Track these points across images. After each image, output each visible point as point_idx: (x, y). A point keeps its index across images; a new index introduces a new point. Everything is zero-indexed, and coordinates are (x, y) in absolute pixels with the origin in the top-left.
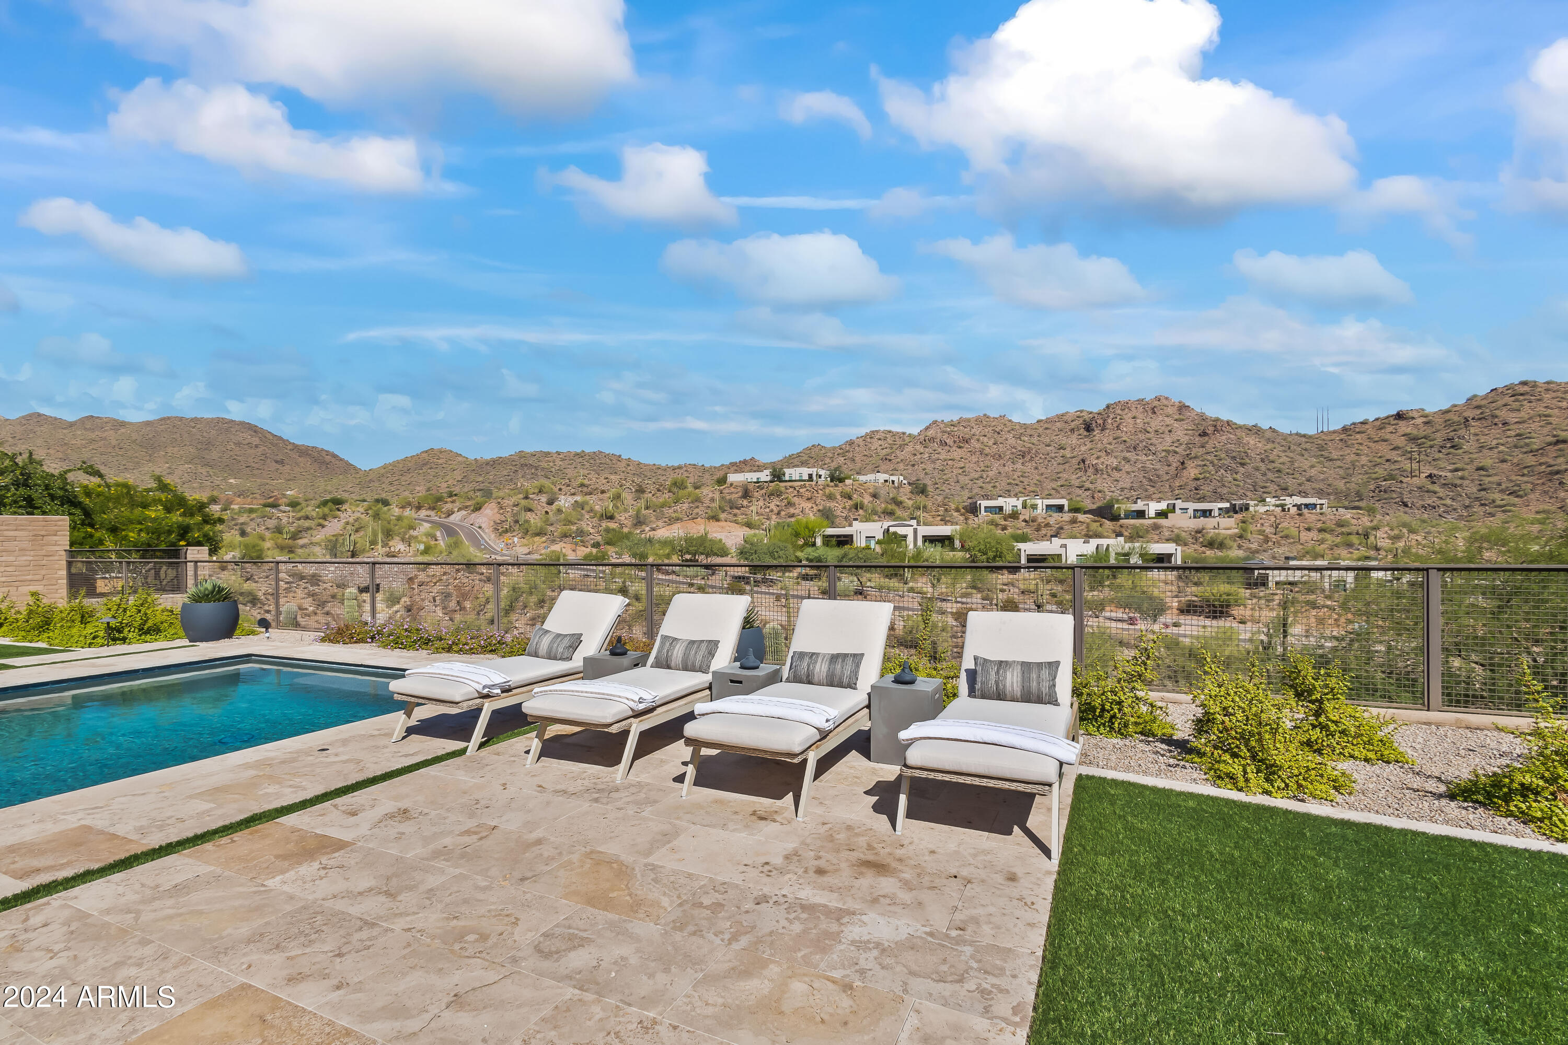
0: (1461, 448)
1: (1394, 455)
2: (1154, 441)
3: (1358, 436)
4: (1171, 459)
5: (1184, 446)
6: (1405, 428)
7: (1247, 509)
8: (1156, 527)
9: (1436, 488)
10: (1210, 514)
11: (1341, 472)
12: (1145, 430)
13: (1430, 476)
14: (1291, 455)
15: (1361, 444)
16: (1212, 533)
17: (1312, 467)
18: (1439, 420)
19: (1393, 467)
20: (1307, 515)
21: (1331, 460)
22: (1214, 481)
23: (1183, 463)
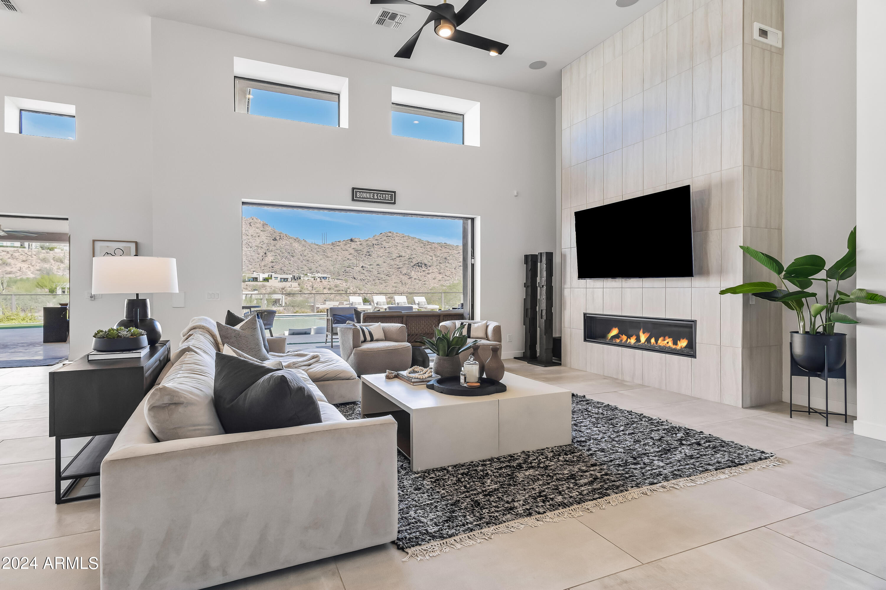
0: (372, 256)
1: (350, 257)
2: (251, 240)
3: (337, 247)
4: (259, 251)
5: (265, 245)
6: (353, 245)
7: (300, 278)
8: (264, 286)
9: (364, 272)
10: (287, 280)
11: (332, 262)
12: (246, 234)
13: (362, 267)
14: (313, 253)
15: (338, 251)
16: (289, 290)
17: (321, 260)
18: (364, 244)
19: (350, 262)
20: (324, 282)
21: (328, 257)
22: (280, 264)
23: (265, 253)
